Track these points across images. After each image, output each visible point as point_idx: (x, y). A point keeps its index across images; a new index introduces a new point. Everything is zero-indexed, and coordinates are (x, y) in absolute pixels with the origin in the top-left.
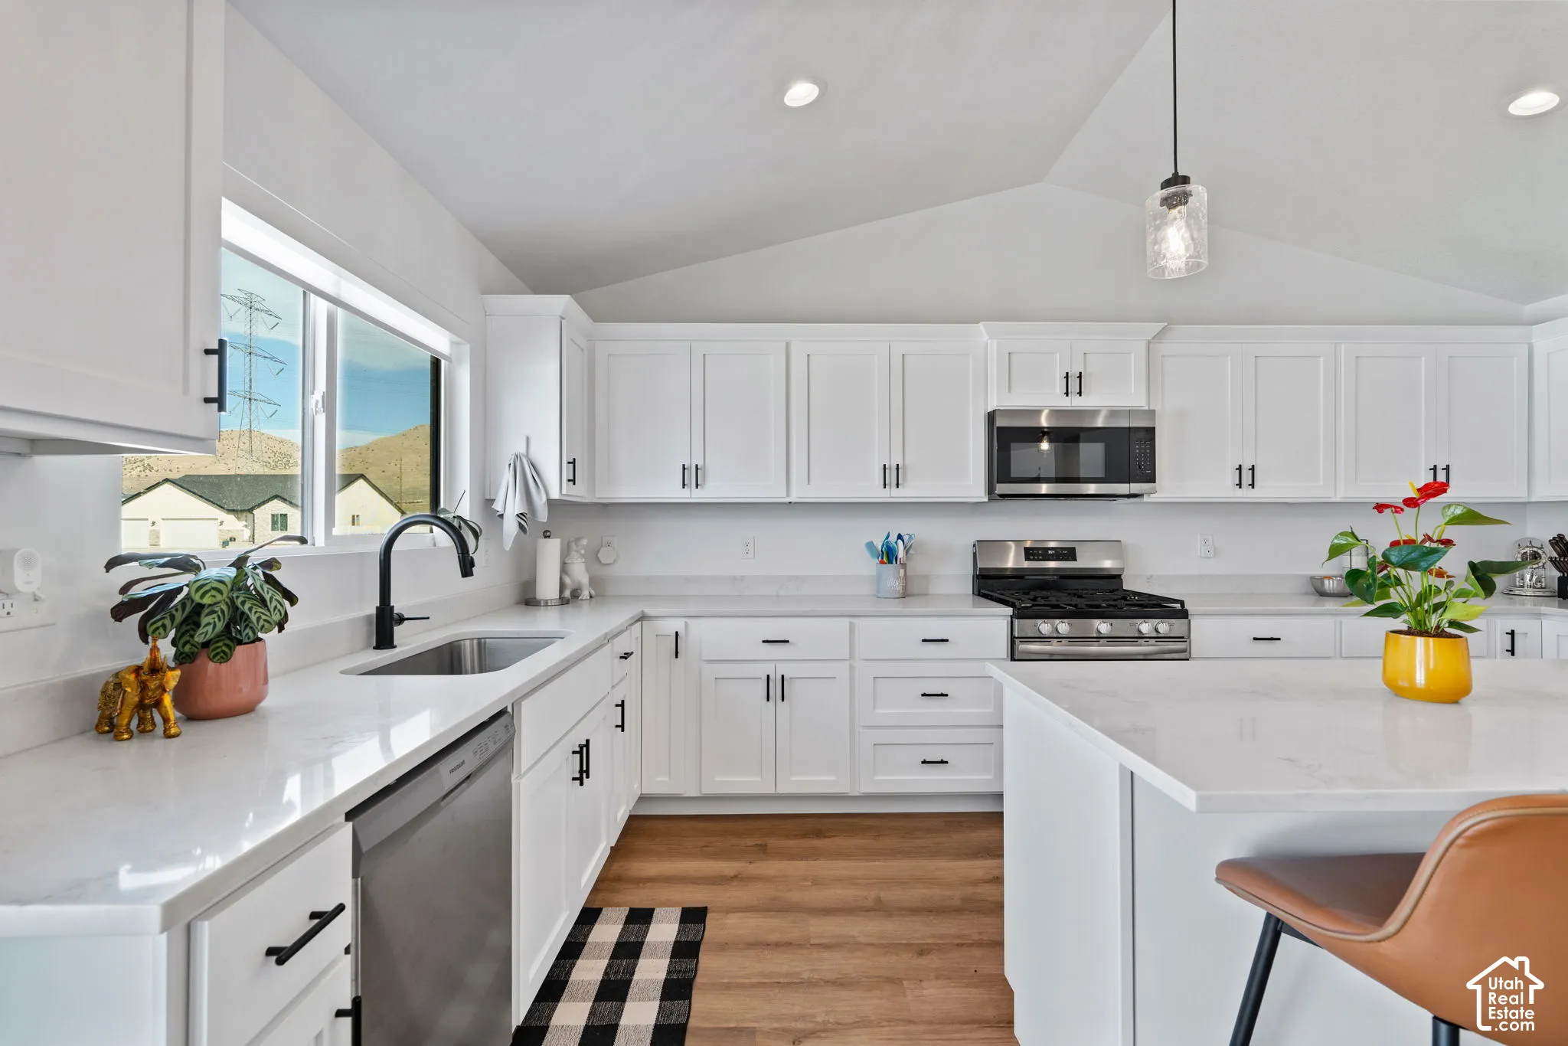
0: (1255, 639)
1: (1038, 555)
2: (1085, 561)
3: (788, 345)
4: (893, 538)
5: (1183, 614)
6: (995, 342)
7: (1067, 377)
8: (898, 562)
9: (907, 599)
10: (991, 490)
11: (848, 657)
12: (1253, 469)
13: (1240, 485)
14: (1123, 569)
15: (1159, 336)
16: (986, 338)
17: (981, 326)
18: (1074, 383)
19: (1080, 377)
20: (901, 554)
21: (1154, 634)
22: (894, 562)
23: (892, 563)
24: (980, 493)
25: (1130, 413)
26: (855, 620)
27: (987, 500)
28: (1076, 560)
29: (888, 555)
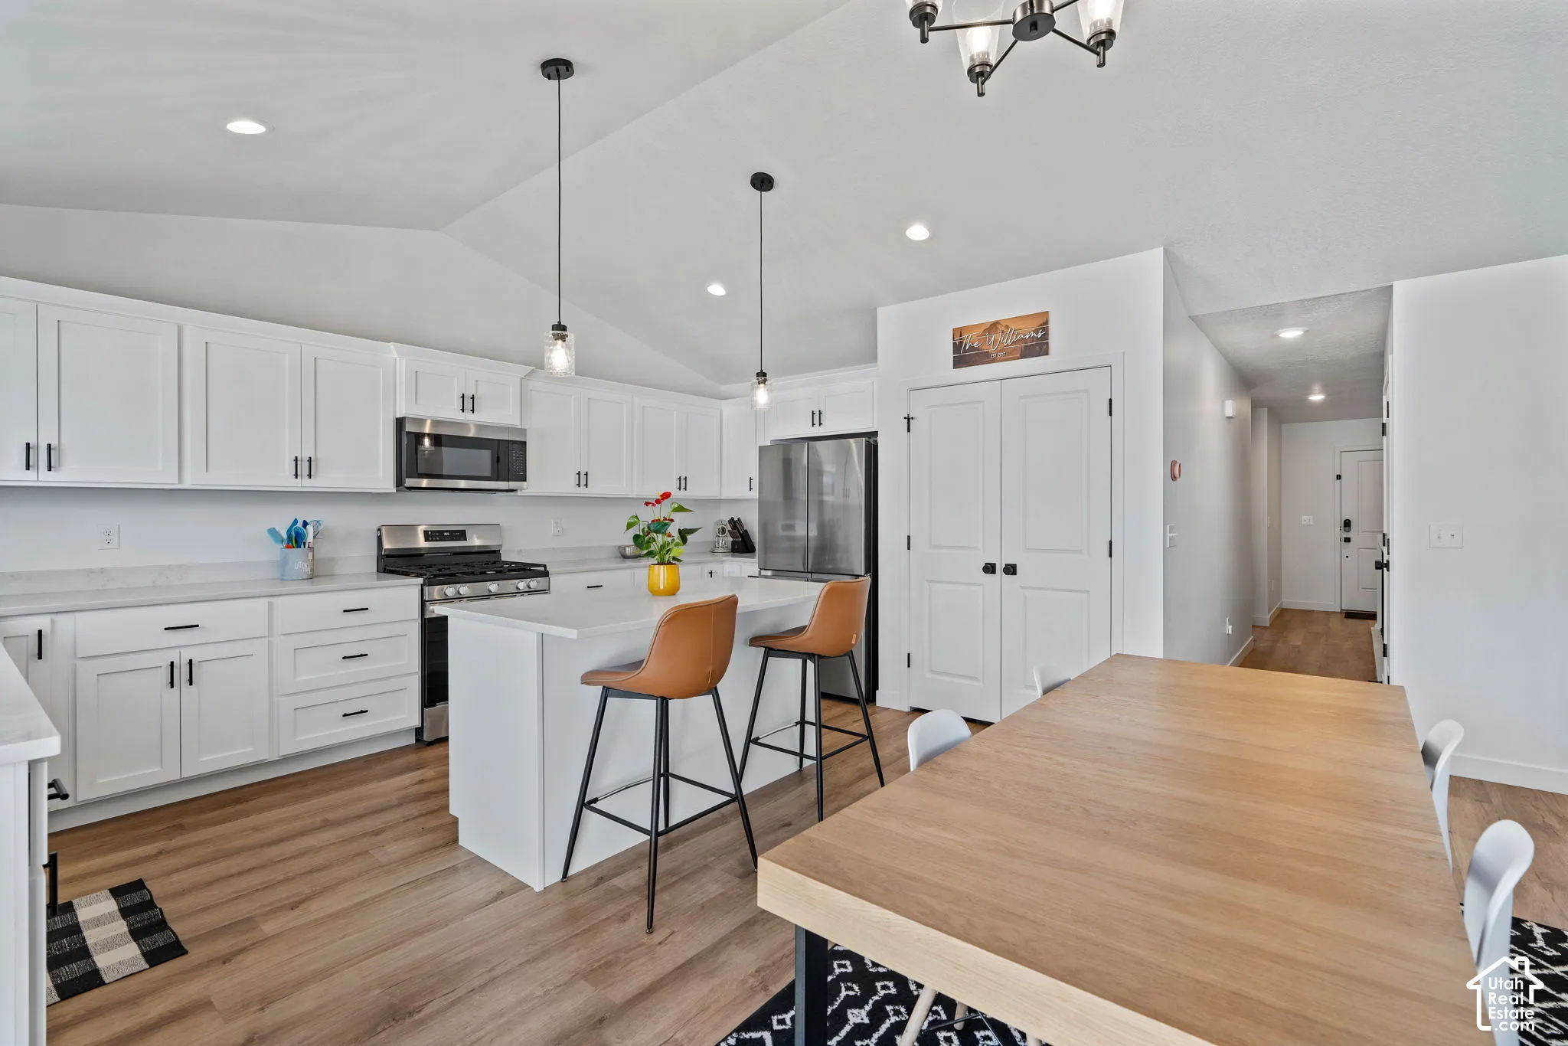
0: (588, 587)
1: (436, 536)
2: (475, 541)
3: (180, 329)
4: (300, 525)
5: (545, 574)
6: (404, 361)
7: (463, 397)
8: (307, 546)
9: (315, 579)
10: (399, 483)
11: (267, 634)
12: (586, 474)
13: (579, 485)
14: (501, 546)
15: (529, 375)
16: (395, 355)
17: (392, 345)
18: (468, 402)
19: (473, 398)
20: (310, 539)
21: (527, 590)
22: (302, 546)
23: (300, 547)
24: (388, 484)
25: (509, 429)
26: (274, 600)
27: (395, 491)
28: (466, 540)
29: (296, 539)
